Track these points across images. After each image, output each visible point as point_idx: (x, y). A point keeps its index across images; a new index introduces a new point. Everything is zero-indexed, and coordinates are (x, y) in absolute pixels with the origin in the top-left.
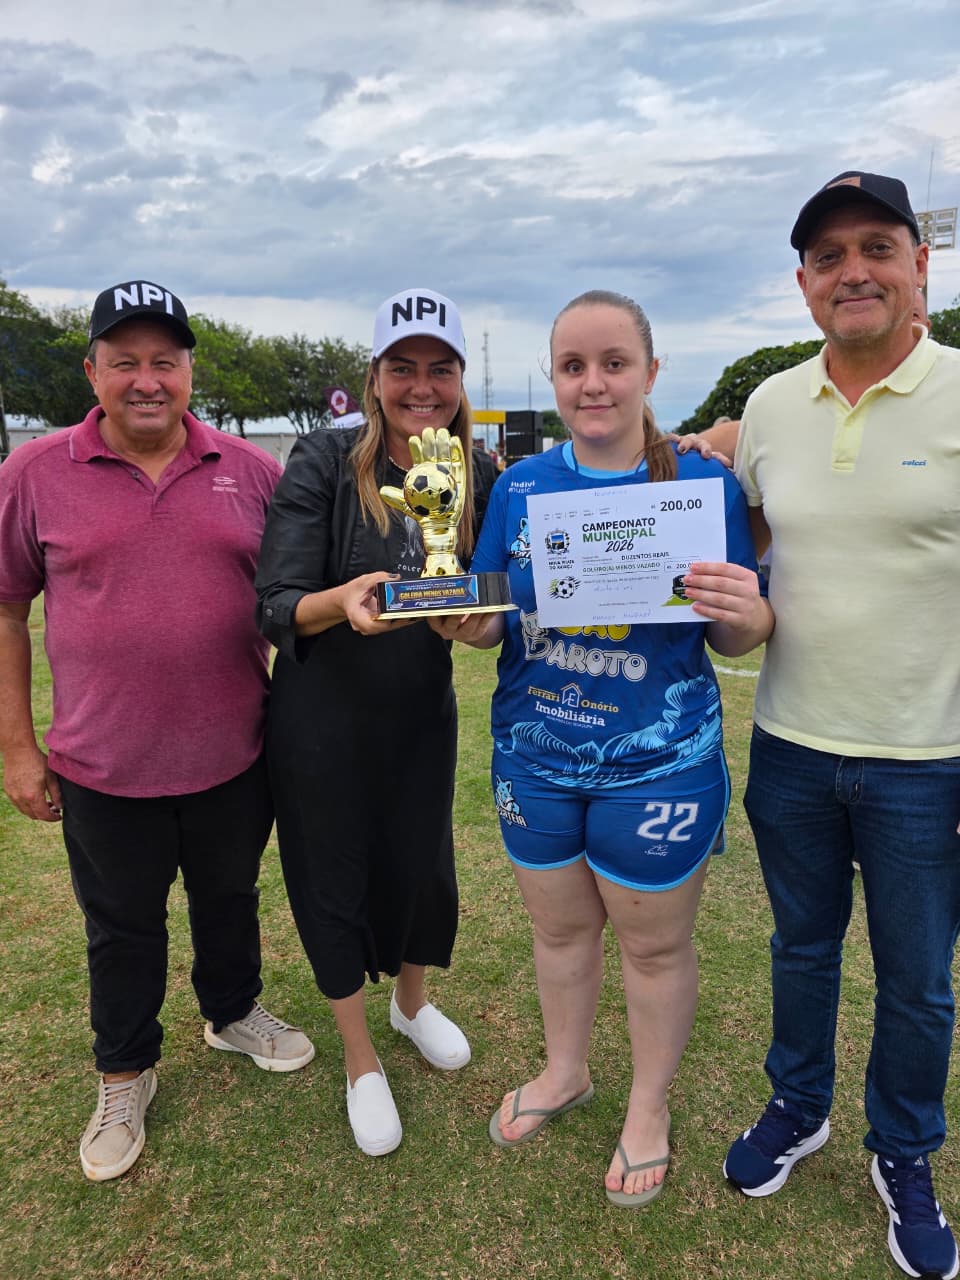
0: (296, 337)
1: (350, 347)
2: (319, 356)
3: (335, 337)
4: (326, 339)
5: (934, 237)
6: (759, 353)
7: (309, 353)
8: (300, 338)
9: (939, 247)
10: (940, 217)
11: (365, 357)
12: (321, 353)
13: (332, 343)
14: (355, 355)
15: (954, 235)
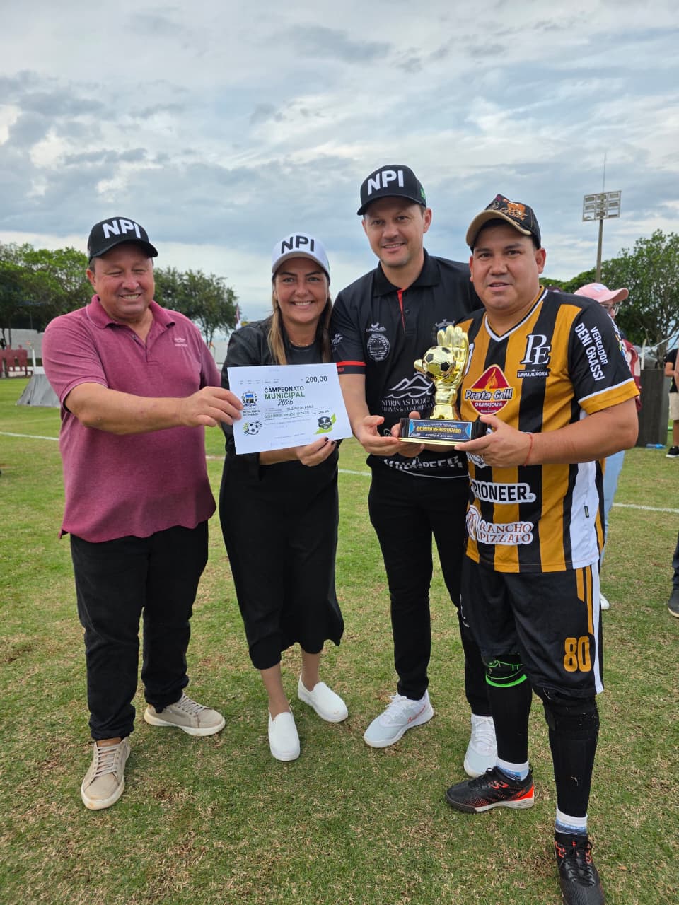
0: (169, 269)
1: (207, 276)
2: (185, 282)
3: (197, 269)
4: (190, 271)
5: (607, 210)
7: (179, 280)
8: (172, 269)
9: (610, 216)
10: (611, 196)
11: (218, 283)
12: (186, 280)
13: (195, 273)
14: (211, 282)
15: (619, 209)
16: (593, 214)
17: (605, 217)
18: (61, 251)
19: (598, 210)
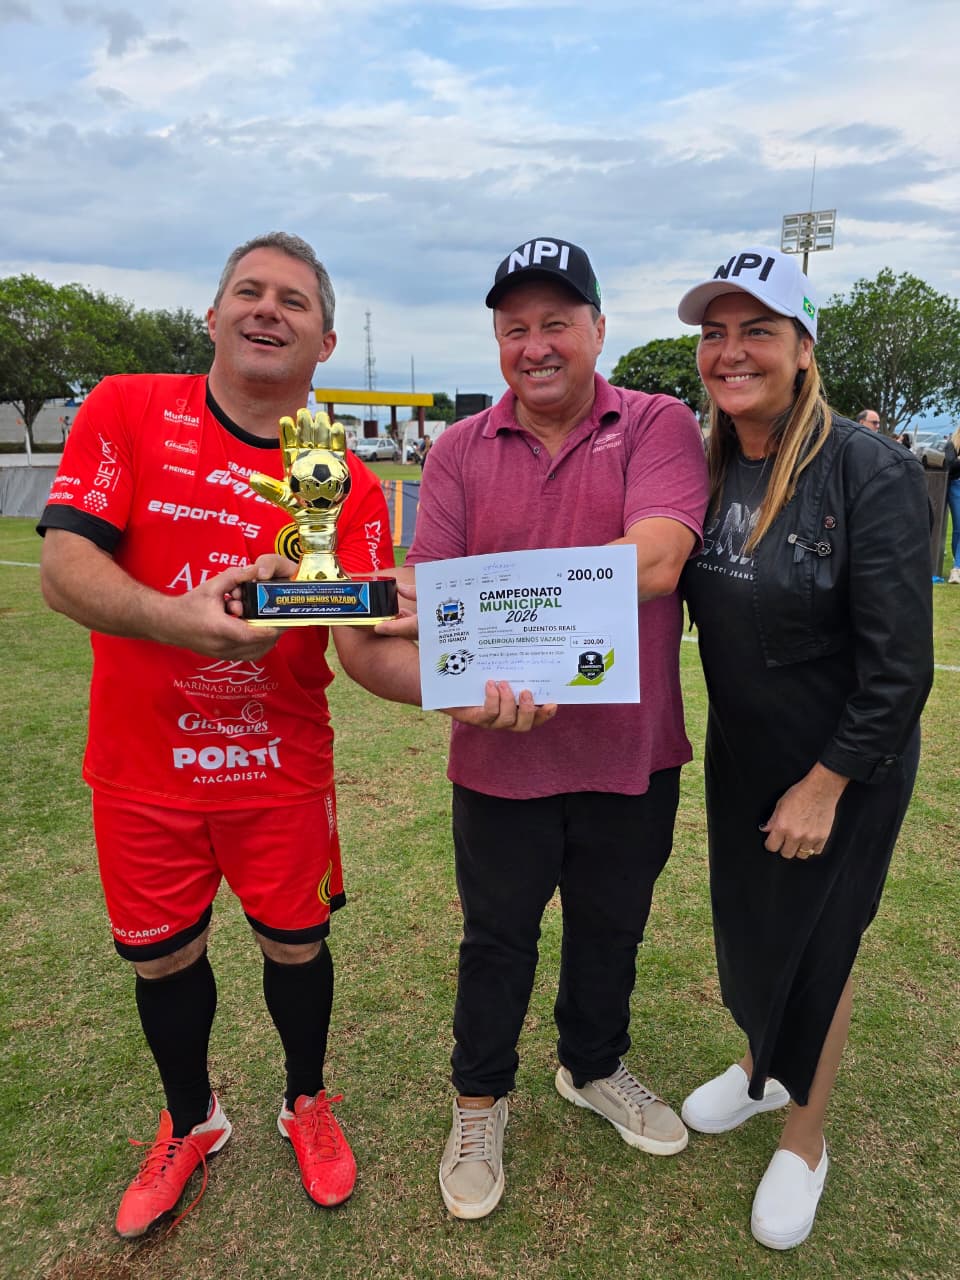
0: (181, 311)
5: (815, 238)
6: (652, 344)
7: (195, 328)
8: (185, 312)
9: (820, 248)
10: (821, 218)
15: (832, 237)
16: (795, 243)
17: (811, 249)
18: (14, 279)
19: (803, 238)
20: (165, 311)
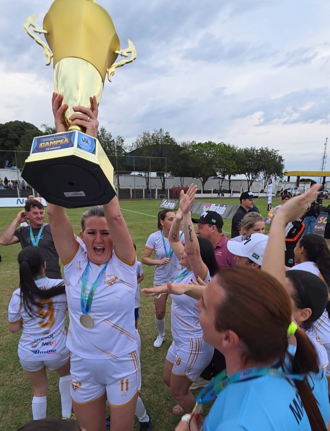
3: (265, 147)
4: (262, 148)
7: (256, 153)
11: (275, 153)
12: (260, 153)
13: (264, 149)
14: (271, 153)
18: (206, 143)
20: (247, 148)
